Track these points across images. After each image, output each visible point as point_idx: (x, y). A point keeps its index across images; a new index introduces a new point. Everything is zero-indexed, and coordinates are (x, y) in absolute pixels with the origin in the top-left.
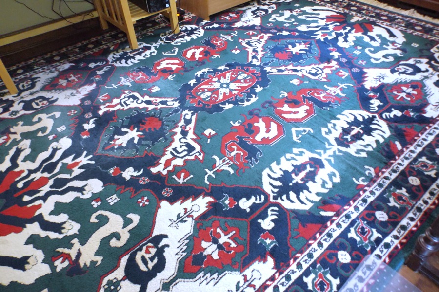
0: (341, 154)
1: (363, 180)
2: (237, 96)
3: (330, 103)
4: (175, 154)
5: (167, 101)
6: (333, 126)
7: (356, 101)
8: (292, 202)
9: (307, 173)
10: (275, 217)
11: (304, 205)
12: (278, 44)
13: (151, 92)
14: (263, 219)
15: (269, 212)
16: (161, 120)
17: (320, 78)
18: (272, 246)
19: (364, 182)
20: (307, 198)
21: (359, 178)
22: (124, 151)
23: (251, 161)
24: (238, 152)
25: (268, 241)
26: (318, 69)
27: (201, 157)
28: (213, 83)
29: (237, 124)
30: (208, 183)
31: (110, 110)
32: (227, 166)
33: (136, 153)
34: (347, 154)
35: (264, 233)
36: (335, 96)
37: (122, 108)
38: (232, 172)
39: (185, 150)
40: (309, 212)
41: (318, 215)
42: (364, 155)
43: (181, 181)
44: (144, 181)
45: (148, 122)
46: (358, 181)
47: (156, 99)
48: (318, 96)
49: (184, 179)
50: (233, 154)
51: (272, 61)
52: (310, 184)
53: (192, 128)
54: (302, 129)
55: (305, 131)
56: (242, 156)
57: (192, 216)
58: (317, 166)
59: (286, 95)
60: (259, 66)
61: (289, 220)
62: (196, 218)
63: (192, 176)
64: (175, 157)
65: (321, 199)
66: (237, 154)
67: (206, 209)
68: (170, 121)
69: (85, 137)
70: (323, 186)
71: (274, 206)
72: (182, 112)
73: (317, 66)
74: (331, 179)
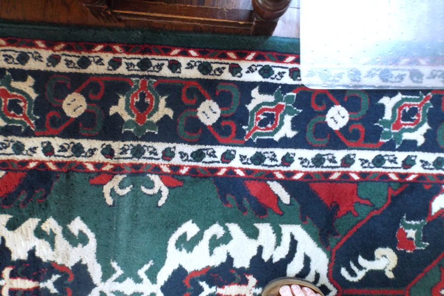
0: (114, 265)
1: (151, 185)
8: (307, 260)
9: (221, 286)
10: (361, 261)
11: (296, 238)
14: (380, 274)
15: (361, 275)
18: (413, 222)
19: (153, 182)
20: (278, 243)
21: (154, 195)
25: (411, 233)
34: (103, 256)
35: (405, 251)
40: (302, 221)
41: (296, 203)
42: (77, 225)
46: (160, 192)
52: (242, 261)
58: (186, 282)
61: (349, 236)
65: (259, 222)
70: (227, 238)
71: (344, 278)
74: (198, 238)
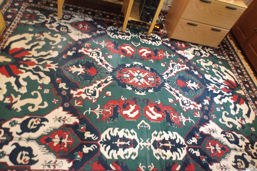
0: (149, 149)
1: (143, 168)
2: (138, 86)
3: (173, 123)
4: (86, 92)
5: (109, 66)
6: (161, 134)
7: (187, 132)
8: (105, 150)
9: (125, 144)
10: (92, 150)
11: (108, 155)
12: (186, 76)
13: (107, 57)
14: (87, 146)
15: (92, 146)
16: (97, 72)
17: (184, 108)
18: (78, 159)
19: (143, 169)
20: (112, 154)
21: (143, 165)
22: (71, 75)
23: (110, 119)
24: (110, 111)
25: (79, 156)
26: (189, 103)
27: (94, 101)
28: (135, 72)
29: (123, 99)
30: (84, 114)
31: (84, 53)
32: (99, 113)
33: (74, 79)
34: (151, 151)
35: (81, 152)
36: (180, 121)
37: (89, 55)
38: (98, 117)
39: (91, 93)
40: (107, 160)
41: (108, 164)
42: (158, 158)
43: (76, 105)
44: (64, 93)
45: (91, 69)
46: (141, 167)
47: (106, 61)
48: (172, 115)
49: (78, 105)
50: (107, 110)
51: (173, 82)
52: (121, 150)
53: (105, 86)
54: (146, 124)
55: (147, 126)
56: (109, 114)
57: (64, 122)
58: (133, 145)
59: (159, 103)
60: (165, 80)
61: (95, 156)
62: (65, 124)
63: (82, 106)
64: (85, 93)
65: (117, 159)
66: (108, 112)
67: (72, 124)
68: (100, 76)
69: (64, 57)
70: (125, 155)
71: (97, 145)
72: (109, 75)
73: (190, 101)
74: (131, 155)
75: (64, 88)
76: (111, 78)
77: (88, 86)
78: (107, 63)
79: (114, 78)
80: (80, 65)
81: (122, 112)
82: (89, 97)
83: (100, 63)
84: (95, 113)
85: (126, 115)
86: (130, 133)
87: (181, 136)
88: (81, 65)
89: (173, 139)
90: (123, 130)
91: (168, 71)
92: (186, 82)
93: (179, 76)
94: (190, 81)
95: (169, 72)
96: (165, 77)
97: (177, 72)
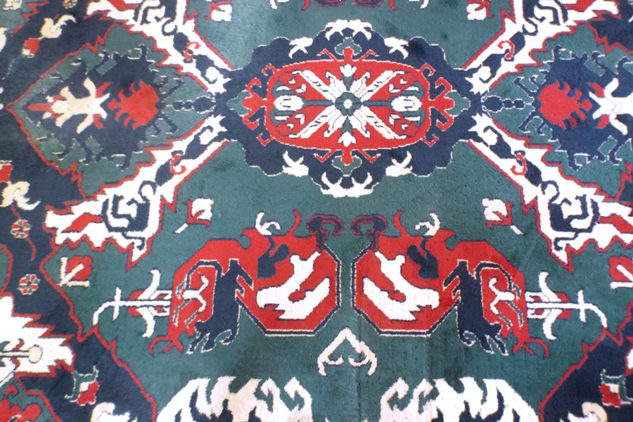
2: (339, 153)
3: (493, 331)
4: (109, 211)
5: (212, 63)
6: (427, 393)
7: (558, 374)
12: (595, 56)
13: (208, 17)
16: (160, 106)
17: (562, 244)
22: (49, 136)
23: (201, 338)
24: (200, 298)
26: (590, 211)
27: (137, 254)
28: (333, 79)
29: (263, 230)
30: (95, 320)
31: (109, 15)
32: (155, 313)
33: (60, 156)
36: (528, 320)
37: (131, 22)
38: (149, 332)
39: (128, 217)
43: (66, 279)
44: (21, 230)
45: (136, 94)
47: (202, 43)
48: (494, 289)
49: (72, 280)
50: (190, 294)
51: (519, 104)
53: (187, 173)
54: (359, 346)
55: (361, 357)
56: (198, 313)
57: (17, 364)
59: (433, 231)
60: (476, 98)
62: (19, 373)
63: (87, 284)
64: (102, 218)
66: (195, 300)
67: (46, 370)
68: (170, 122)
69: (26, 52)
72: (210, 115)
73: (599, 199)
75: (24, 204)
76: (219, 128)
77: (116, 183)
78: (204, 50)
79: (233, 126)
80: (89, 84)
81: (252, 297)
82: (118, 237)
83: (175, 58)
84: (140, 310)
85: (272, 311)
86: (284, 396)
87: (525, 397)
88: (92, 79)
89: (484, 416)
90: (252, 384)
91: (500, 46)
92: (592, 95)
93: (557, 65)
94: (614, 84)
95: (507, 46)
96: (480, 83)
97: (548, 41)
